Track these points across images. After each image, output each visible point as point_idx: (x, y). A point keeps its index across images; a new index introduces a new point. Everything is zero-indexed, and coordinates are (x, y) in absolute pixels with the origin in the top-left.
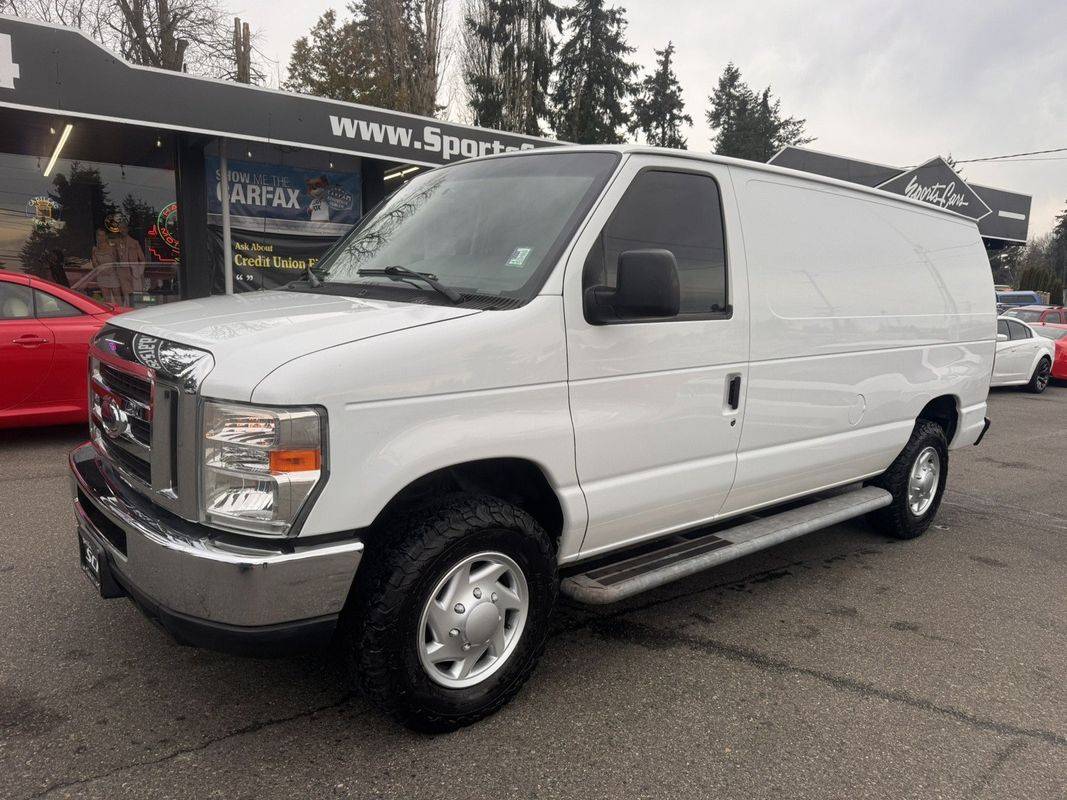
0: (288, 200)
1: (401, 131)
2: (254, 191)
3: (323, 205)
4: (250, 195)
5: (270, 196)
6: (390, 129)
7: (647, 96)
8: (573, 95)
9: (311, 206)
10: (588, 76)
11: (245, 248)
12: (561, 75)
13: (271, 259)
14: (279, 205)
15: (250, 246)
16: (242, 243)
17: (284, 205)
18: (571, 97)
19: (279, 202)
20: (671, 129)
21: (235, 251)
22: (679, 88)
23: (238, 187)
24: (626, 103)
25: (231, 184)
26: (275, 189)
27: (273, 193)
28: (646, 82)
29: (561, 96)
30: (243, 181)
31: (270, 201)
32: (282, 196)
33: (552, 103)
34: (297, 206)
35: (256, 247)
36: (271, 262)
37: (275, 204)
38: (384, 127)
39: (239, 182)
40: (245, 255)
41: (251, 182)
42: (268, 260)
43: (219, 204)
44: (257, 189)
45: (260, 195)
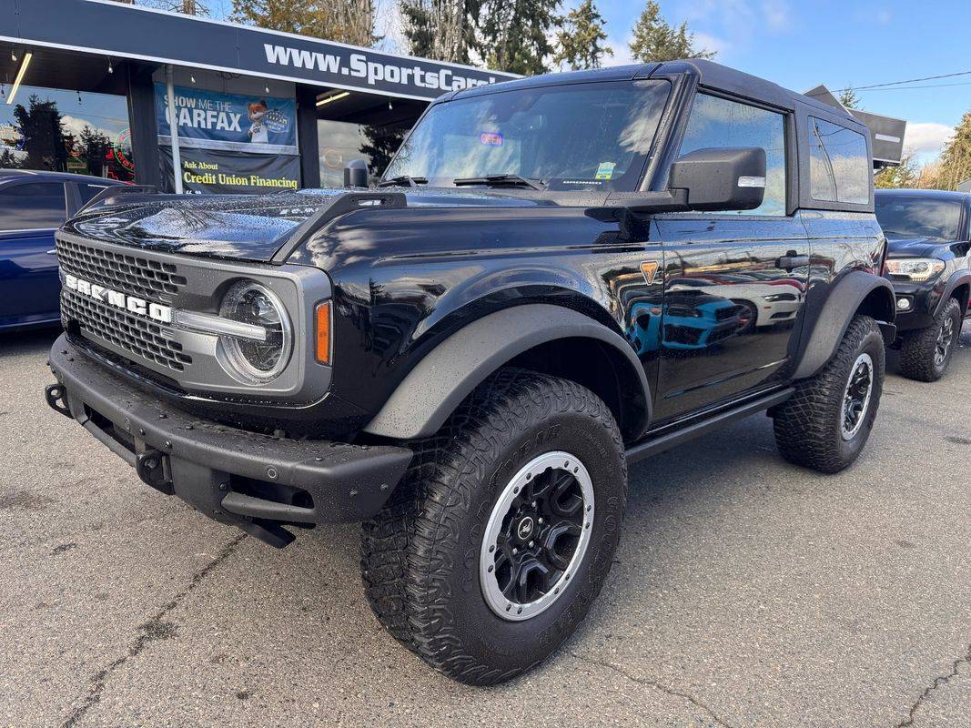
0: (230, 123)
1: (330, 58)
2: (199, 115)
3: (262, 128)
4: (196, 119)
5: (215, 120)
6: (320, 56)
7: (571, 29)
8: (501, 27)
9: (252, 129)
10: (516, 10)
11: (193, 166)
12: (490, 8)
13: (217, 176)
14: (223, 128)
15: (198, 165)
16: (190, 162)
17: (227, 129)
18: (499, 30)
19: (222, 125)
20: (594, 62)
21: (184, 169)
22: (602, 21)
23: (184, 111)
24: (552, 36)
25: (179, 108)
26: (218, 114)
27: (217, 117)
28: (571, 15)
29: (490, 30)
30: (189, 106)
31: (214, 125)
32: (225, 120)
33: (482, 35)
34: (239, 129)
35: (203, 166)
36: (217, 179)
37: (218, 128)
38: (314, 54)
39: (186, 107)
40: (193, 172)
41: (197, 107)
42: (214, 177)
43: (168, 127)
44: (202, 112)
45: (205, 119)
